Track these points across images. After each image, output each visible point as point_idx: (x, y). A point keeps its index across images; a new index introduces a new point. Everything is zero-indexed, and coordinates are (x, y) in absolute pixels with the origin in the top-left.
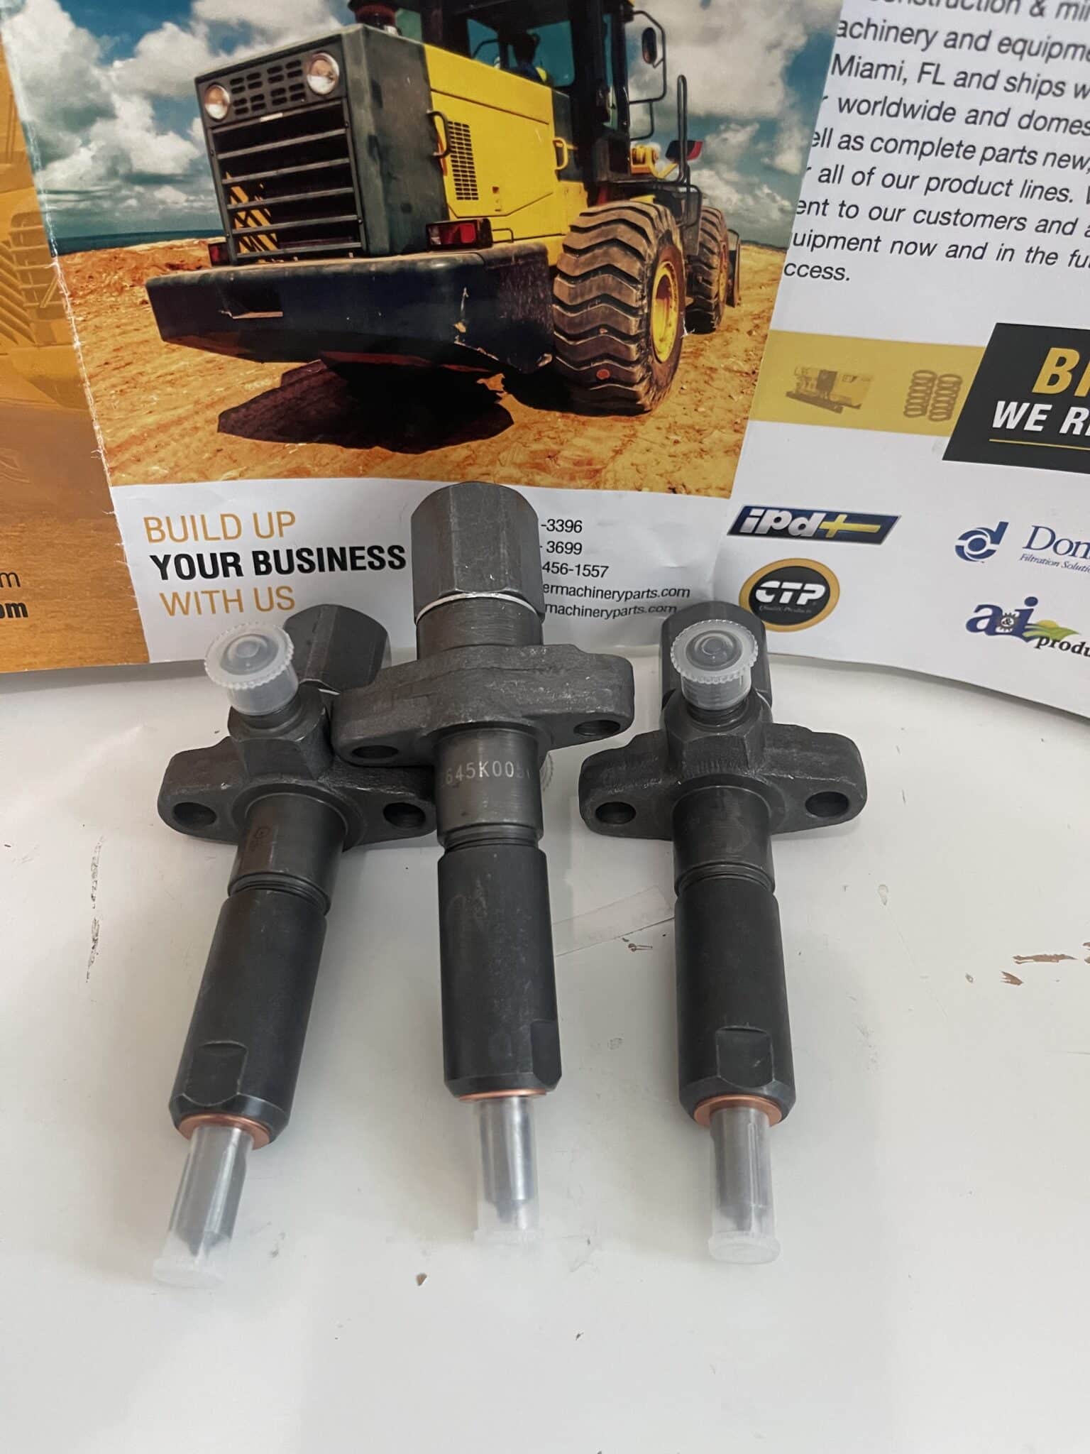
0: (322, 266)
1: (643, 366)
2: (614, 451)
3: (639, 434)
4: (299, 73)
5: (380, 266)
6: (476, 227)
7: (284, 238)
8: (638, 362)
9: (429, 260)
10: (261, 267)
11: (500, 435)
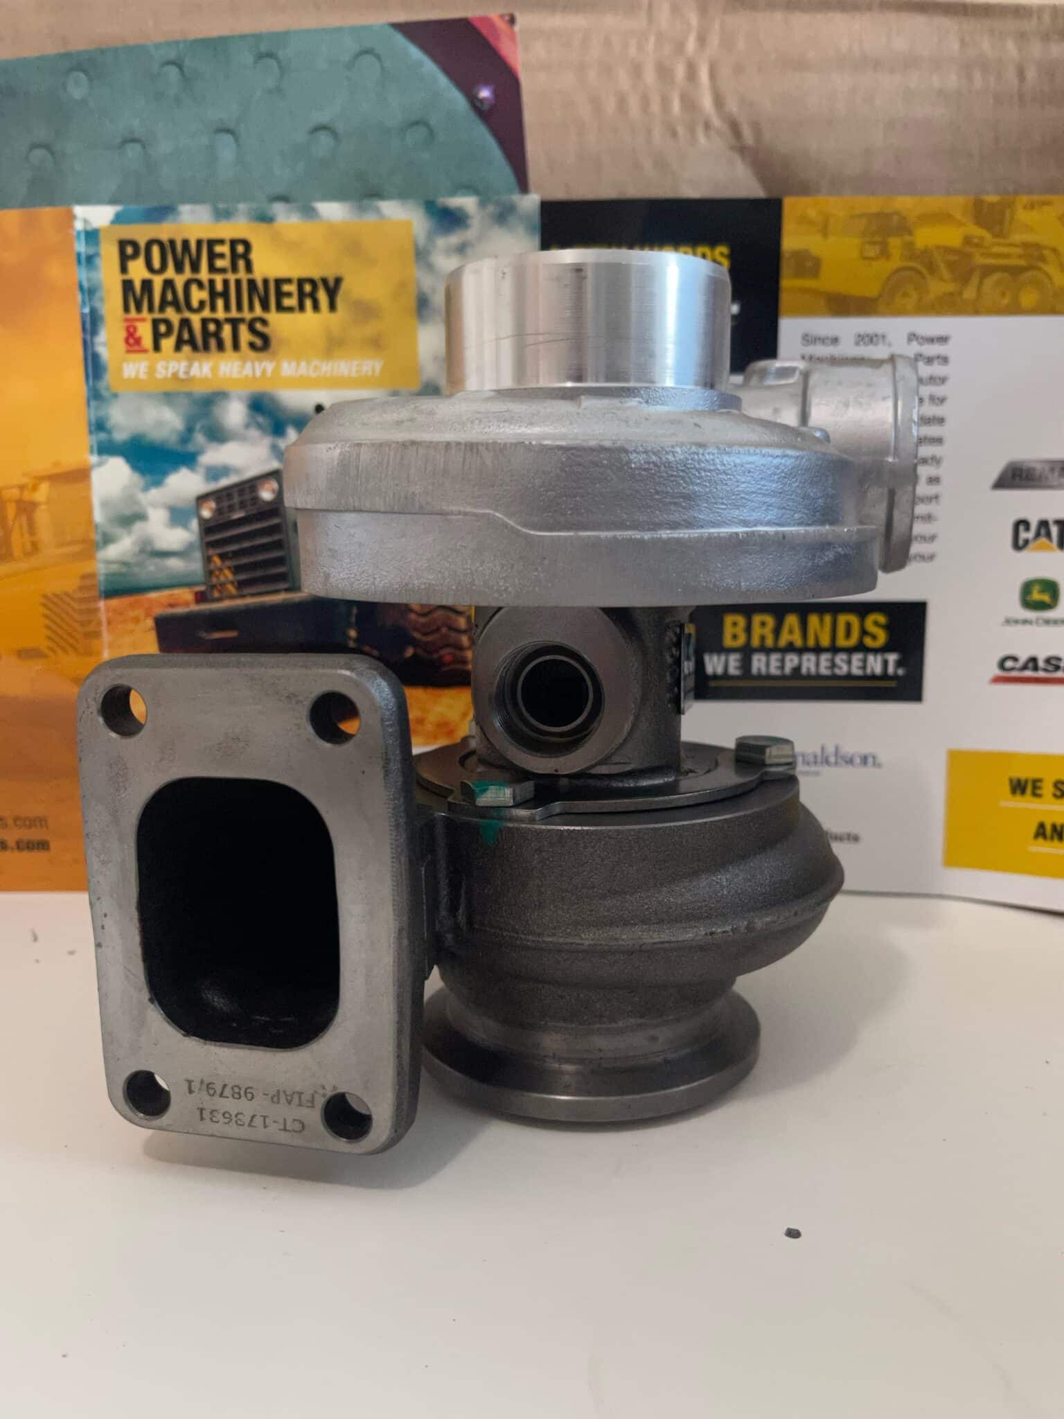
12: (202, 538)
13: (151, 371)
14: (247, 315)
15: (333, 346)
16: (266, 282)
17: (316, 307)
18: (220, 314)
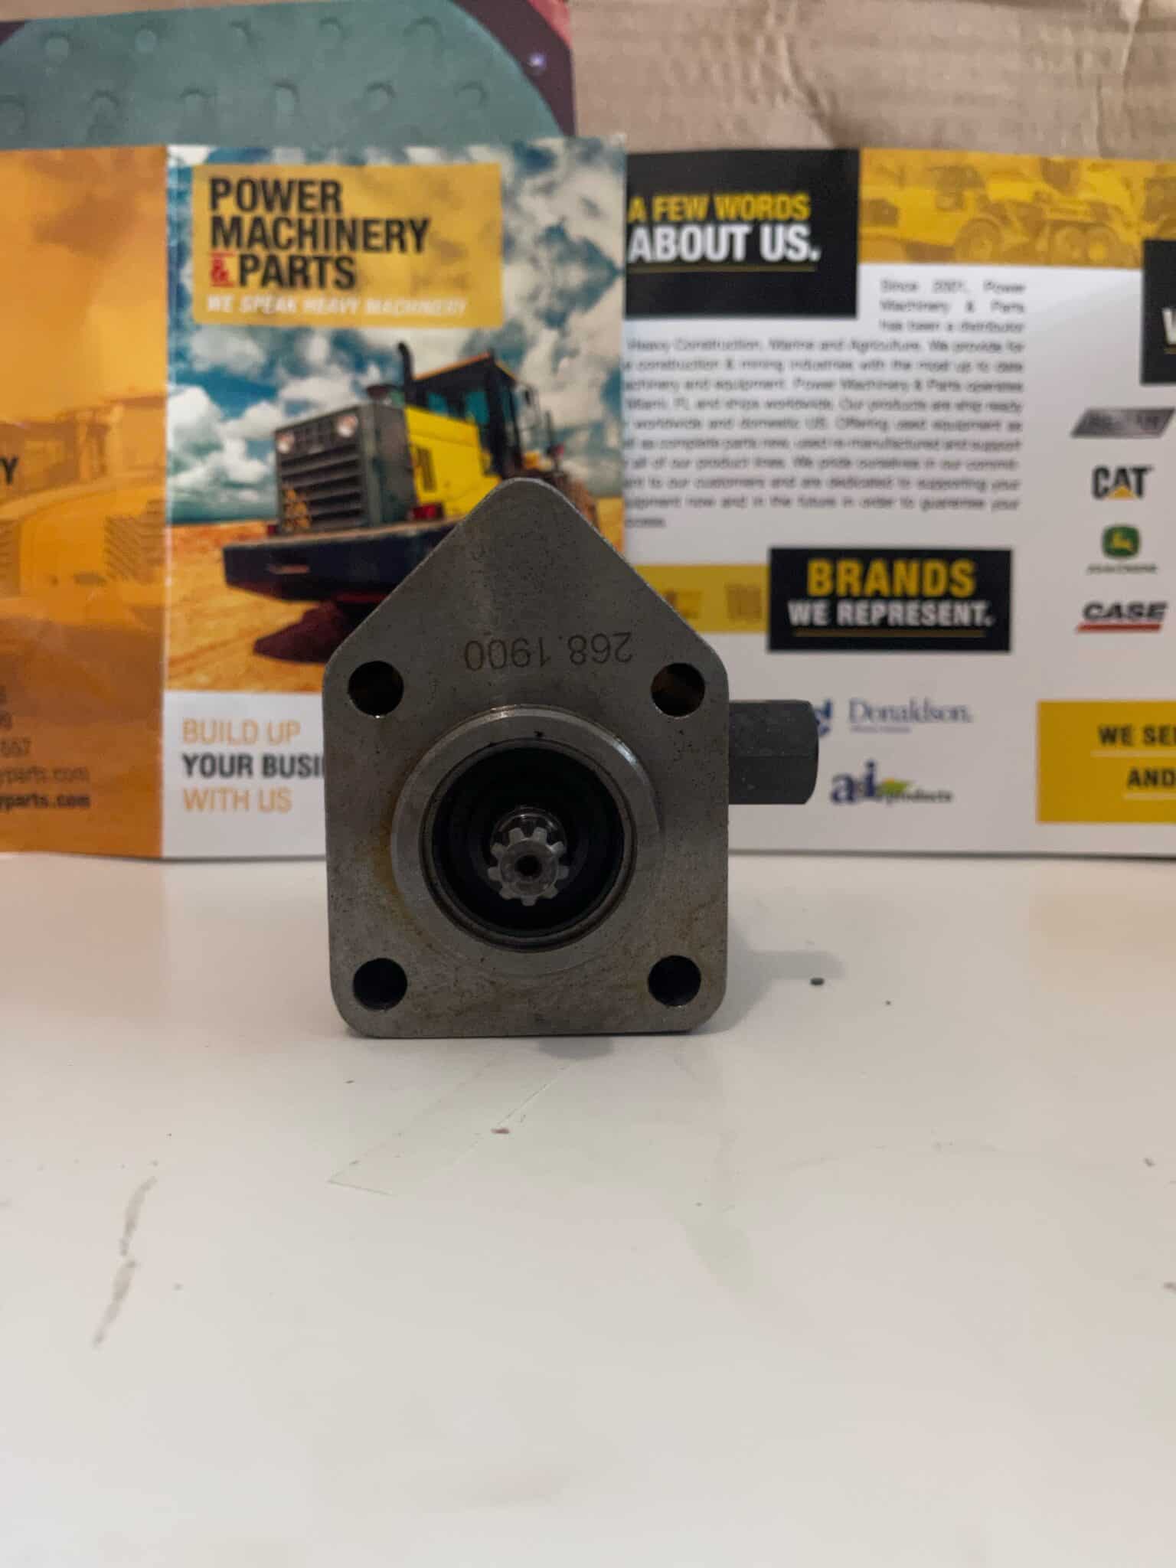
12: (277, 473)
13: (236, 304)
14: (333, 253)
15: (419, 285)
16: (354, 222)
17: (403, 247)
18: (308, 251)
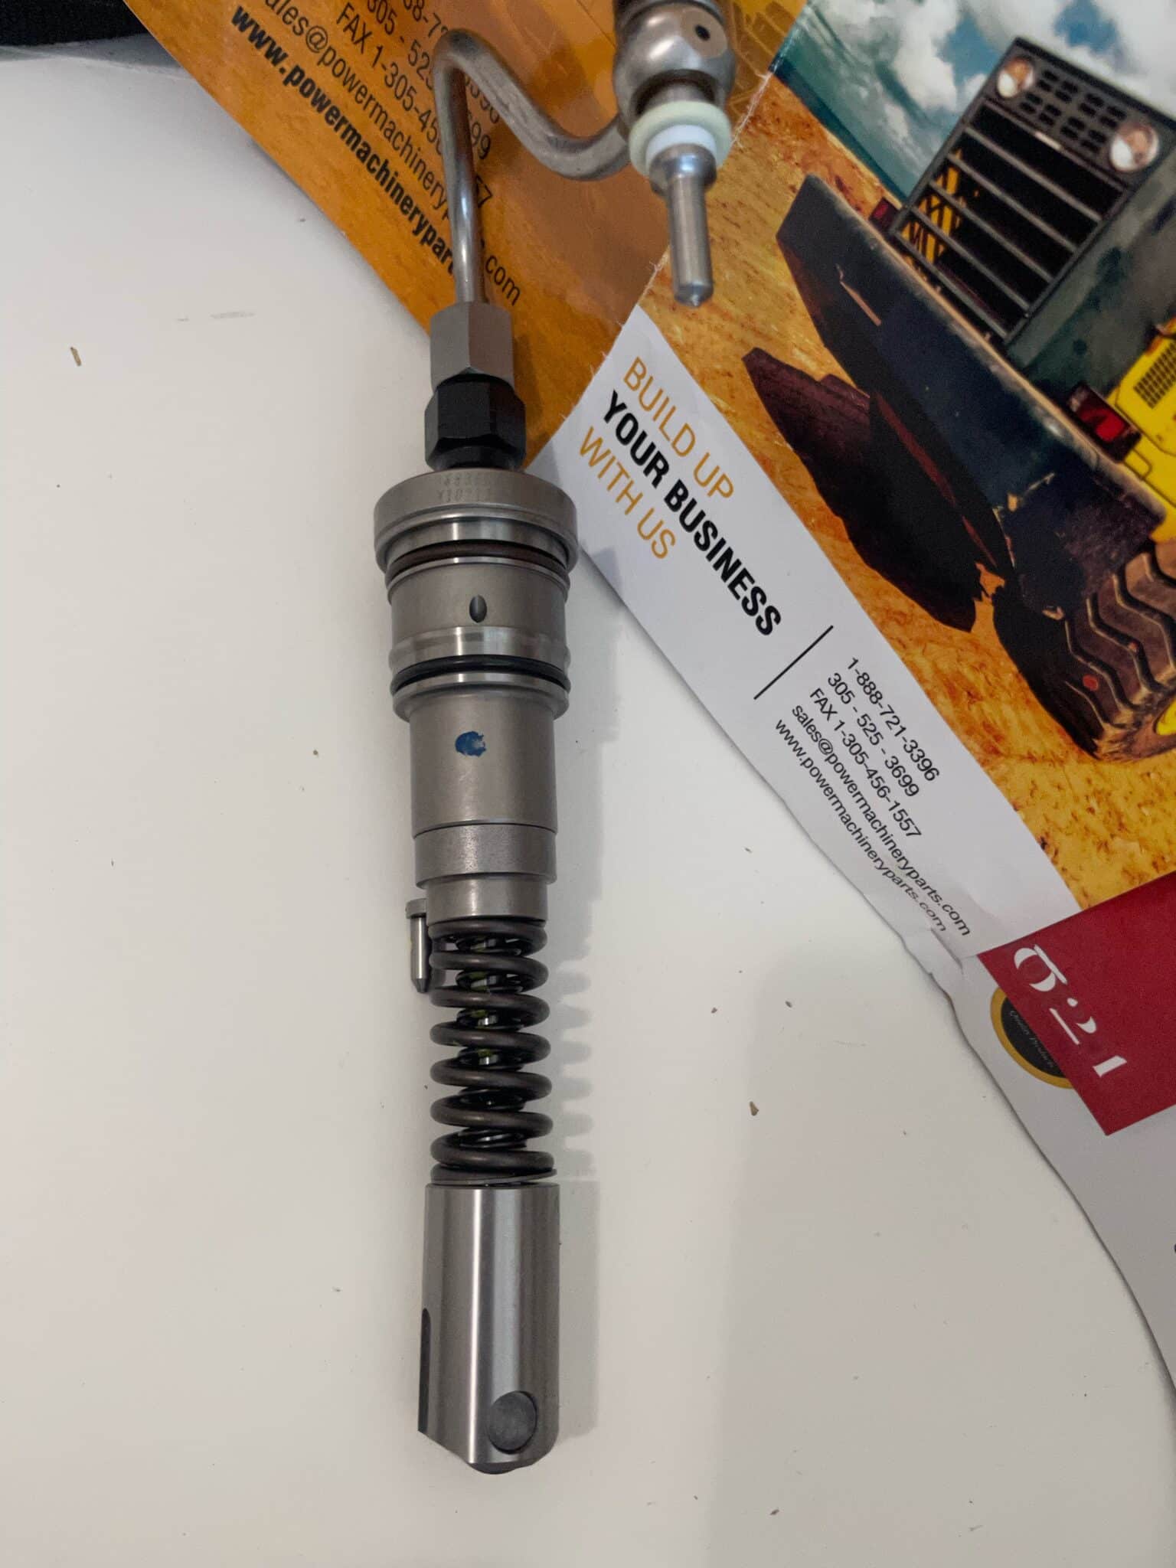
0: (952, 319)
1: (1135, 717)
2: (1029, 753)
3: (1067, 767)
4: (1113, 125)
5: (1001, 375)
6: (1122, 432)
7: (948, 259)
8: (1134, 707)
9: (1048, 415)
10: (904, 264)
11: (949, 628)
